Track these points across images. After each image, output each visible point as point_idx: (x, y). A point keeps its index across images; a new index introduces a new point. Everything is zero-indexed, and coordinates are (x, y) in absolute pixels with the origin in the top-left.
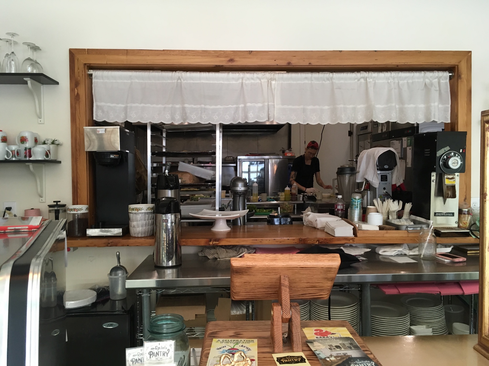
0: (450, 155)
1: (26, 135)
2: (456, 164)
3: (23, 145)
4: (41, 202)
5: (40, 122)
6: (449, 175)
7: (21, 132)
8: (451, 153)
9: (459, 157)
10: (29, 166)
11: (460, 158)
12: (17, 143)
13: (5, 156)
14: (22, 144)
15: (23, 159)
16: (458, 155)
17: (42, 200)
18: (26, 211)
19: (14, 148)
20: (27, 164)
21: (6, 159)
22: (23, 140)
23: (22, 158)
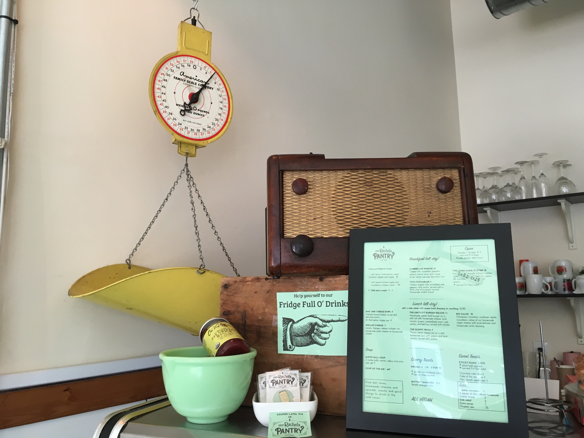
1: (563, 264)
3: (561, 276)
4: (580, 344)
5: (572, 248)
7: (556, 261)
10: (569, 300)
12: (551, 274)
13: (542, 290)
14: (559, 274)
15: (563, 293)
17: (581, 342)
18: (564, 354)
19: (549, 279)
20: (568, 298)
21: (543, 292)
22: (560, 270)
23: (561, 291)
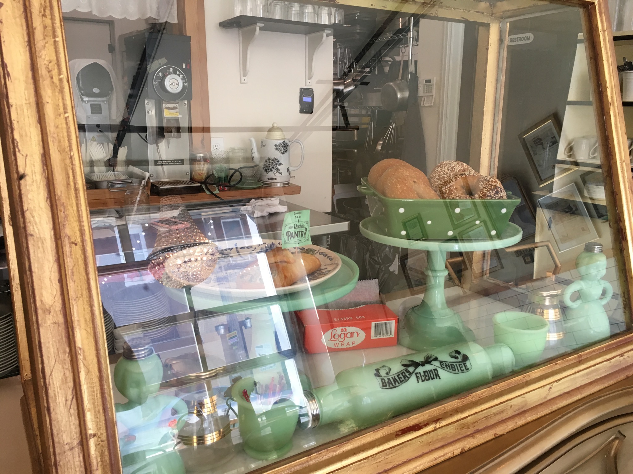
0: (167, 71)
2: (176, 86)
6: (170, 103)
8: (168, 68)
9: (181, 75)
11: (184, 77)
16: (180, 72)
